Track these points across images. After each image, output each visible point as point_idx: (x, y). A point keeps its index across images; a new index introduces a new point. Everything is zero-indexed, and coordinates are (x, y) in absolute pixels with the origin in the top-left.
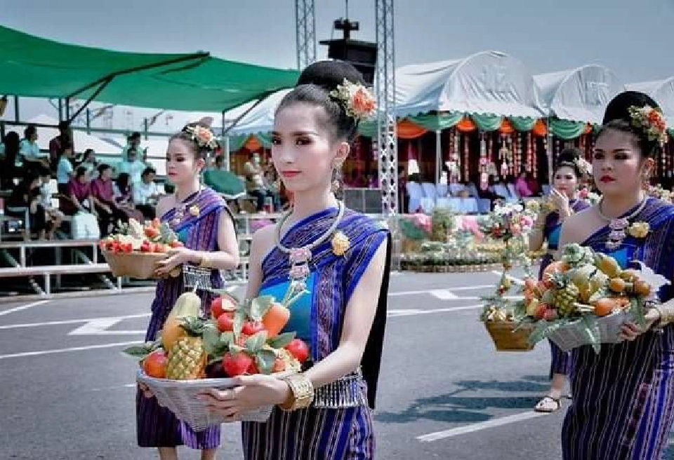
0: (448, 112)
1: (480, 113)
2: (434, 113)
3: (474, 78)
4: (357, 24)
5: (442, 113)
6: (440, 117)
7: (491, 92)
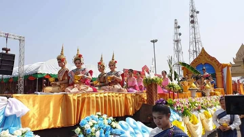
0: (41, 73)
1: (53, 74)
2: (37, 73)
3: (51, 65)
4: (10, 49)
5: (38, 73)
6: (38, 74)
7: (57, 69)
